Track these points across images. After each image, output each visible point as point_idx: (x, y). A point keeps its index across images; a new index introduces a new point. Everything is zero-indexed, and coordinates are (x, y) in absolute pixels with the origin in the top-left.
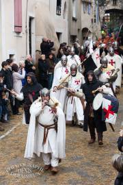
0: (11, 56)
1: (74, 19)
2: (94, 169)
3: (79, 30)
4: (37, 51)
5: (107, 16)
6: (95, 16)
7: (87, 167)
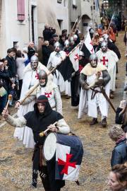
0: (15, 43)
1: (74, 7)
2: (96, 148)
3: (79, 17)
4: (39, 37)
5: (106, 3)
6: (94, 3)
7: (89, 147)
